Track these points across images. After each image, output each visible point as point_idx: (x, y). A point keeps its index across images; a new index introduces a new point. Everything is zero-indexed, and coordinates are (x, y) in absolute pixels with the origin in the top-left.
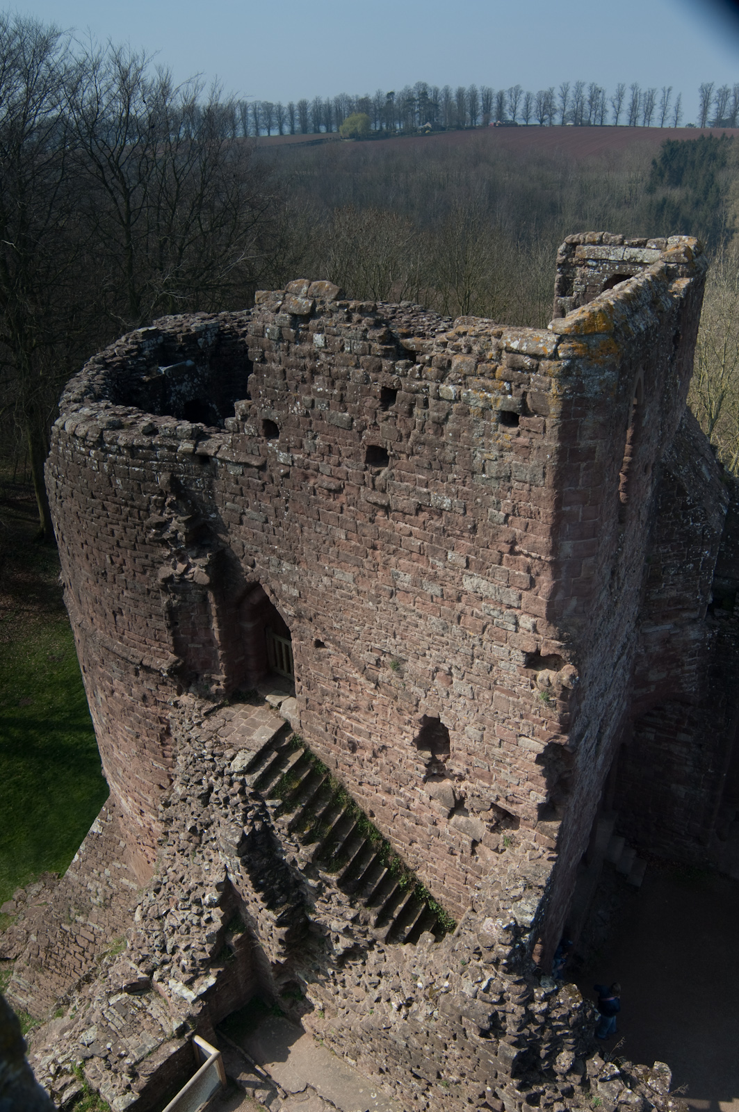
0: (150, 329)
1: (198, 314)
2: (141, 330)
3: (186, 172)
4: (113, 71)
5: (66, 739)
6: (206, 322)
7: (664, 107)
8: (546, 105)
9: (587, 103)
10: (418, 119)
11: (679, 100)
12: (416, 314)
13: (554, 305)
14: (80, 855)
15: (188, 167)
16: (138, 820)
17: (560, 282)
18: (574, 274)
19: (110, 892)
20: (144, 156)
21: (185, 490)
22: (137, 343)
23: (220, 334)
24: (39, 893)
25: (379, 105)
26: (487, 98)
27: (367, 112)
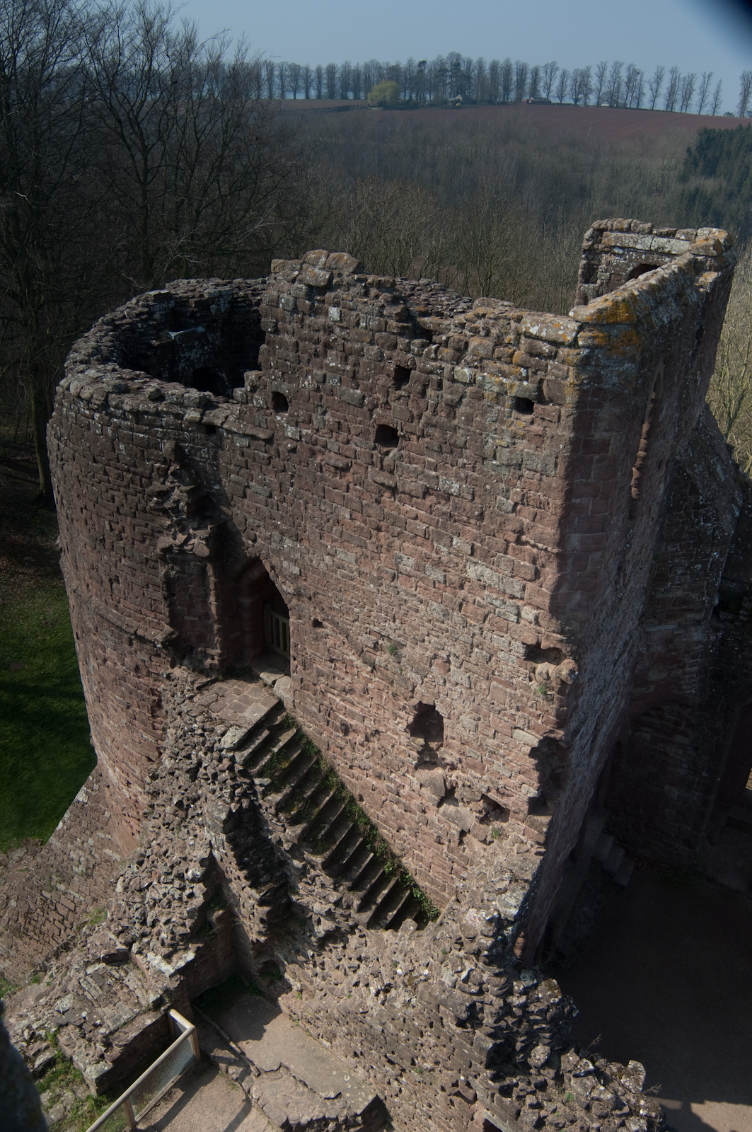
0: (162, 292)
1: (212, 279)
2: (153, 293)
3: (207, 132)
4: (137, 22)
5: (56, 705)
6: (220, 288)
7: (703, 94)
8: (582, 83)
9: (624, 84)
10: (449, 91)
11: (719, 86)
12: (435, 293)
13: (577, 292)
14: (64, 823)
15: (209, 127)
16: (125, 791)
17: (584, 268)
18: (600, 262)
19: (92, 862)
20: (165, 112)
21: (189, 459)
22: (148, 306)
23: (234, 302)
24: (21, 859)
25: (409, 74)
26: (522, 72)
27: (397, 81)
